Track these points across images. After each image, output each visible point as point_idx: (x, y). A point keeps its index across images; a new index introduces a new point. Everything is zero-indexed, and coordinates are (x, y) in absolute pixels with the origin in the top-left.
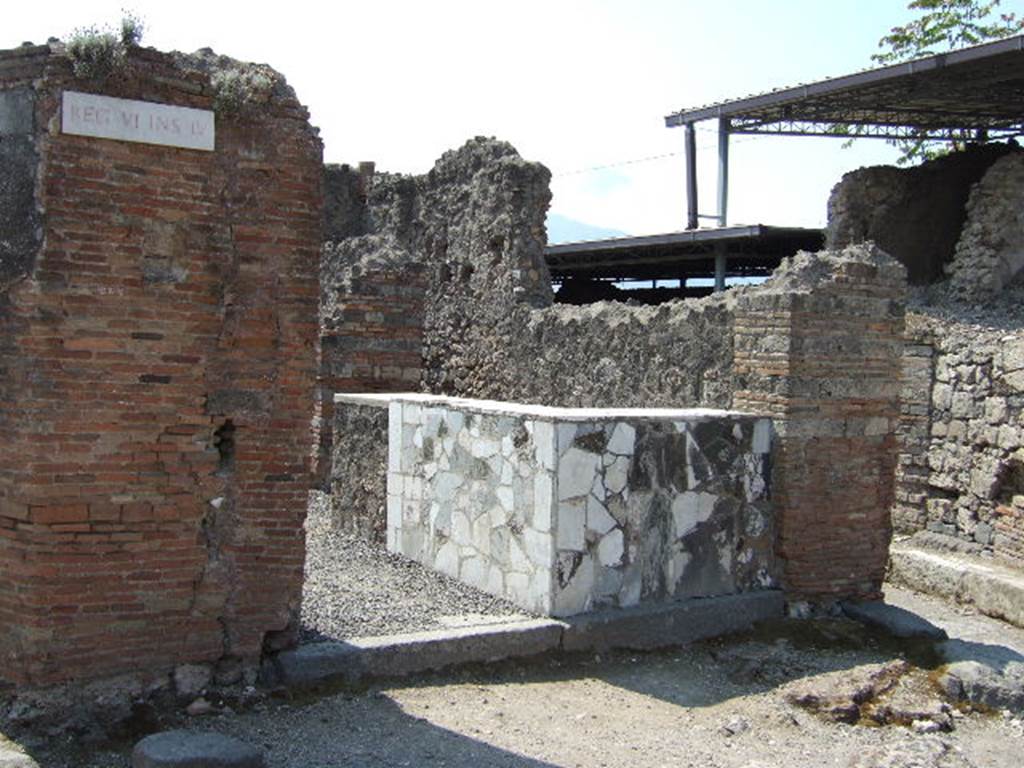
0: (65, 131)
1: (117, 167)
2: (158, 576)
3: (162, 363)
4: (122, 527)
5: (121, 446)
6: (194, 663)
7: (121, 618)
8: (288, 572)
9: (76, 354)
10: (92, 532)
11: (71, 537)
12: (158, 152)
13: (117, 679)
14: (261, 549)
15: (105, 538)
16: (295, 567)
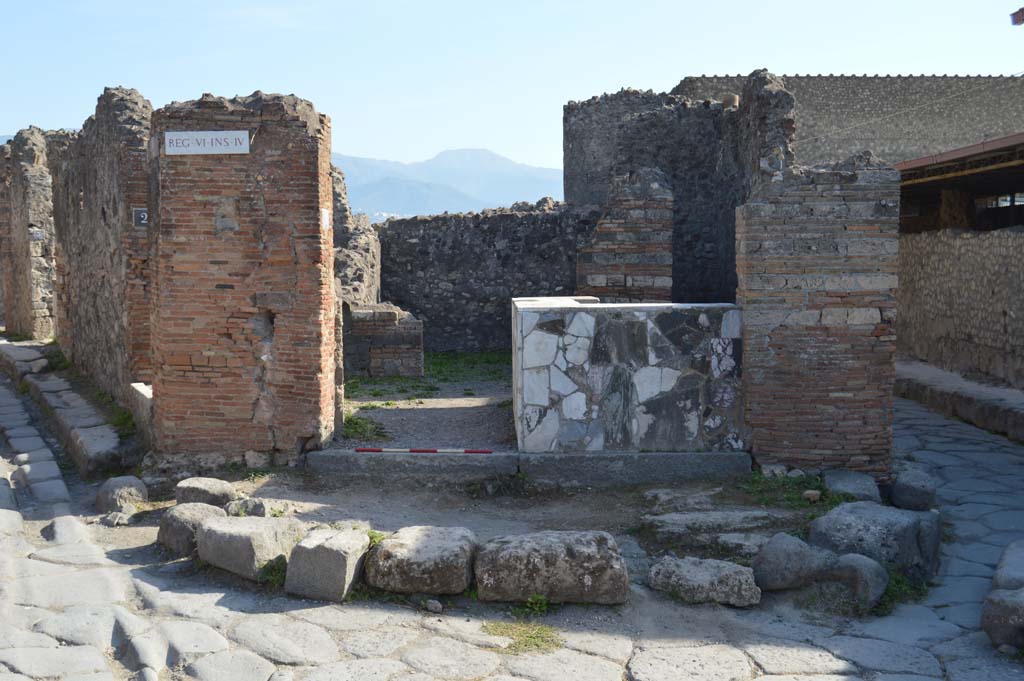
0: (167, 153)
1: (197, 170)
2: (231, 398)
3: (228, 277)
4: (209, 369)
5: (208, 324)
6: (255, 451)
7: (211, 420)
8: (310, 402)
9: (180, 273)
10: (193, 371)
11: (181, 373)
12: (218, 159)
13: (212, 454)
14: (292, 387)
15: (200, 375)
16: (313, 400)
